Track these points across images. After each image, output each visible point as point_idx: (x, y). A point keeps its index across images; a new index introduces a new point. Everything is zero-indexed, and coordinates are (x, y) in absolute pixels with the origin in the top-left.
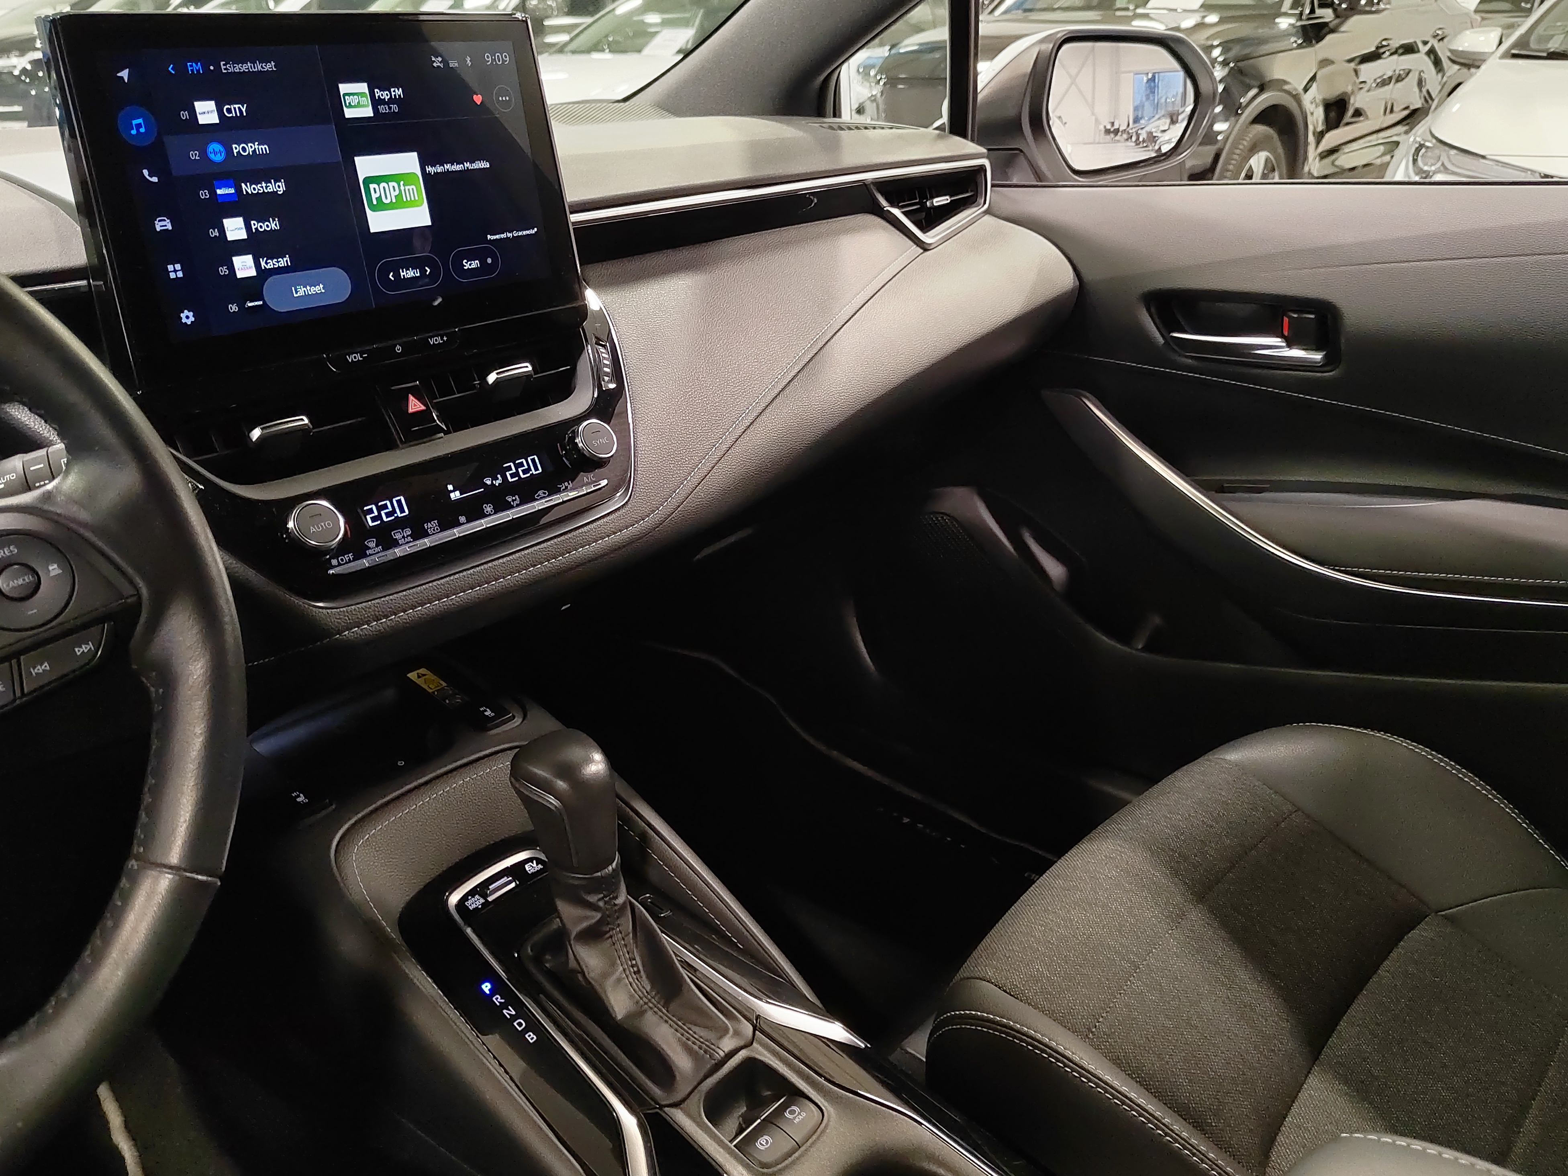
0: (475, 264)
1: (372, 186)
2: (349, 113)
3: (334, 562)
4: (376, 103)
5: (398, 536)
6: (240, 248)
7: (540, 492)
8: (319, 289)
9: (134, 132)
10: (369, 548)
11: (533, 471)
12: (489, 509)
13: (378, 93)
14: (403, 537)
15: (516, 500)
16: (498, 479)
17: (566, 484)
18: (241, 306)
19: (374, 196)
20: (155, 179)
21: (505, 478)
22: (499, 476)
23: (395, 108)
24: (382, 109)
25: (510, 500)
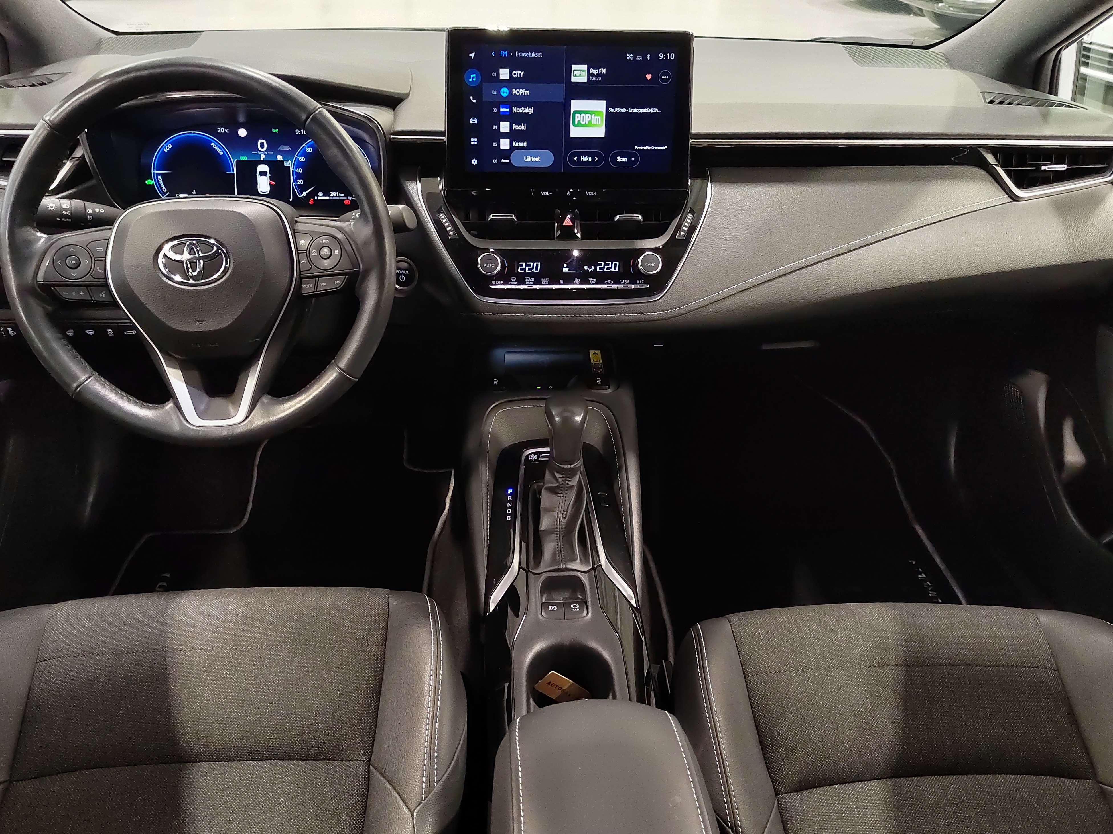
0: (624, 159)
1: (577, 115)
2: (574, 79)
3: (494, 282)
4: (589, 75)
5: (527, 280)
6: (505, 135)
7: (609, 281)
8: (537, 159)
9: (471, 80)
10: (512, 281)
11: (613, 270)
12: (577, 281)
13: (592, 70)
14: (529, 281)
15: (593, 281)
16: (592, 268)
17: (626, 281)
18: (499, 160)
19: (577, 120)
20: (475, 101)
21: (595, 268)
22: (593, 267)
23: (599, 78)
24: (592, 78)
25: (590, 280)
